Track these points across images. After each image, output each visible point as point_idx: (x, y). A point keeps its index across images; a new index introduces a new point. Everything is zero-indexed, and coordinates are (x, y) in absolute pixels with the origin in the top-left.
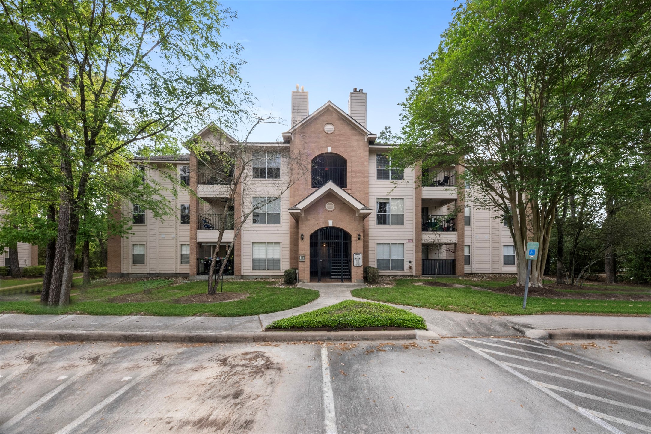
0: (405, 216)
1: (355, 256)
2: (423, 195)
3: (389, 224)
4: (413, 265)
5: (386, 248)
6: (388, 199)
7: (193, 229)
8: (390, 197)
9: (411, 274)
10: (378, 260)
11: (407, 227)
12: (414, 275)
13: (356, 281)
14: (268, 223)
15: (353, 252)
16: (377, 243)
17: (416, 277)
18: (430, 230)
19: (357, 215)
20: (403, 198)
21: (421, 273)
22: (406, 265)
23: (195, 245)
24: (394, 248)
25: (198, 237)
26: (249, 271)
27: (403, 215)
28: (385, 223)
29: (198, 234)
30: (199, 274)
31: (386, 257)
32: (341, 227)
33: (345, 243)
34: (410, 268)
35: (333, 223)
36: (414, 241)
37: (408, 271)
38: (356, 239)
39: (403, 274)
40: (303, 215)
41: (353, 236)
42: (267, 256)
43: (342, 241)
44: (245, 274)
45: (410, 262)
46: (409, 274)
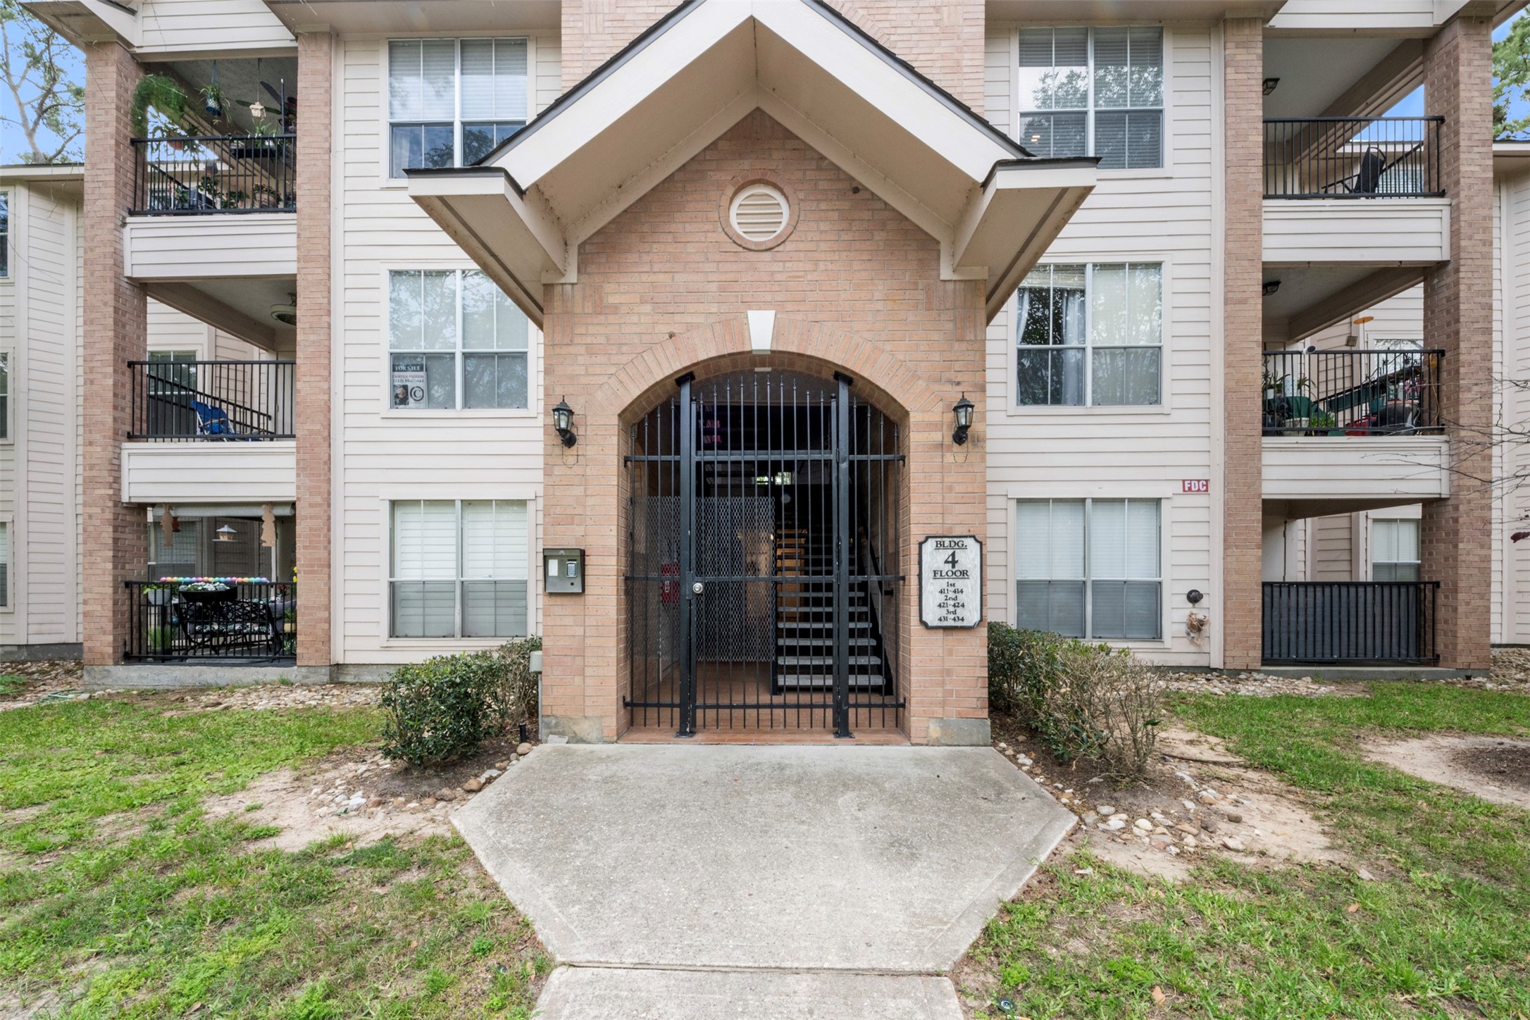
0: (1167, 358)
1: (934, 558)
2: (1267, 242)
3: (1080, 400)
4: (1212, 609)
5: (1064, 525)
6: (1081, 268)
7: (97, 437)
8: (1089, 260)
9: (1202, 661)
10: (1022, 586)
11: (1176, 416)
12: (1217, 662)
13: (935, 731)
14: (467, 404)
15: (916, 532)
16: (1021, 501)
17: (1233, 674)
18: (1296, 431)
19: (946, 273)
20: (1157, 265)
21: (1258, 654)
22: (1175, 614)
23: (109, 515)
24: (1102, 522)
25: (126, 478)
26: (376, 644)
27: (1156, 352)
28: (1057, 399)
29: (126, 463)
30: (129, 657)
31: (1066, 571)
32: (838, 355)
33: (857, 470)
34: (1196, 627)
35: (777, 334)
36: (1217, 488)
37: (1184, 645)
38: (937, 437)
39: (1159, 660)
40: (572, 276)
41: (914, 418)
42: (461, 569)
43: (839, 453)
44: (350, 659)
45: (1194, 597)
46: (1188, 661)
